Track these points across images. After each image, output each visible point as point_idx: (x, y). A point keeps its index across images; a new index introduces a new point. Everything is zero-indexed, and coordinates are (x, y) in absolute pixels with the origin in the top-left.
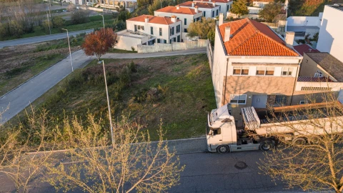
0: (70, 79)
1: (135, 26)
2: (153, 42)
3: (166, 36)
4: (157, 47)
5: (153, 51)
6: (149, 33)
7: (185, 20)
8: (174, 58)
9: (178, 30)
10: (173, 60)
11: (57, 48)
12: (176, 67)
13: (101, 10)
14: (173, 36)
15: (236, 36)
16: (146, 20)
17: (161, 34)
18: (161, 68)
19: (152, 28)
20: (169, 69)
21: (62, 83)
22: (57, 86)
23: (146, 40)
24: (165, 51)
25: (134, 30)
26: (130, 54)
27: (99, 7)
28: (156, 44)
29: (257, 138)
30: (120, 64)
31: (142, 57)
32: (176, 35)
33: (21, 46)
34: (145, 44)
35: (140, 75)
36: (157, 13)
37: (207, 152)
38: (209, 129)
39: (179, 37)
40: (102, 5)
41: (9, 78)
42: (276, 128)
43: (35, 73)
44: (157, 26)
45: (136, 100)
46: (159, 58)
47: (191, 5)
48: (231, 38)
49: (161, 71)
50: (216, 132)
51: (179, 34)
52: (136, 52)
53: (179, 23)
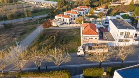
0: (40, 36)
1: (58, 18)
2: (64, 23)
3: (68, 21)
4: (65, 26)
5: (64, 27)
6: (63, 20)
7: (74, 15)
8: (70, 29)
9: (72, 19)
10: (70, 30)
11: (32, 25)
12: (71, 33)
13: (44, 7)
14: (70, 22)
15: (85, 29)
16: (62, 16)
17: (66, 21)
18: (66, 33)
19: (63, 19)
20: (69, 34)
21: (37, 38)
22: (36, 38)
23: (62, 23)
24: (68, 27)
25: (57, 19)
26: (57, 28)
27: (43, 6)
28: (65, 24)
29: (88, 53)
30: (54, 31)
31: (60, 29)
32: (71, 21)
33: (17, 22)
34: (61, 24)
35: (61, 36)
36: (65, 13)
37: (77, 56)
38: (78, 51)
39: (72, 22)
40: (44, 5)
41: (21, 36)
42: (93, 51)
43: (28, 34)
44: (65, 19)
45: (60, 43)
46: (66, 29)
47: (76, 10)
48: (84, 29)
49: (67, 34)
50: (79, 52)
51: (72, 21)
52: (59, 27)
53: (72, 17)
